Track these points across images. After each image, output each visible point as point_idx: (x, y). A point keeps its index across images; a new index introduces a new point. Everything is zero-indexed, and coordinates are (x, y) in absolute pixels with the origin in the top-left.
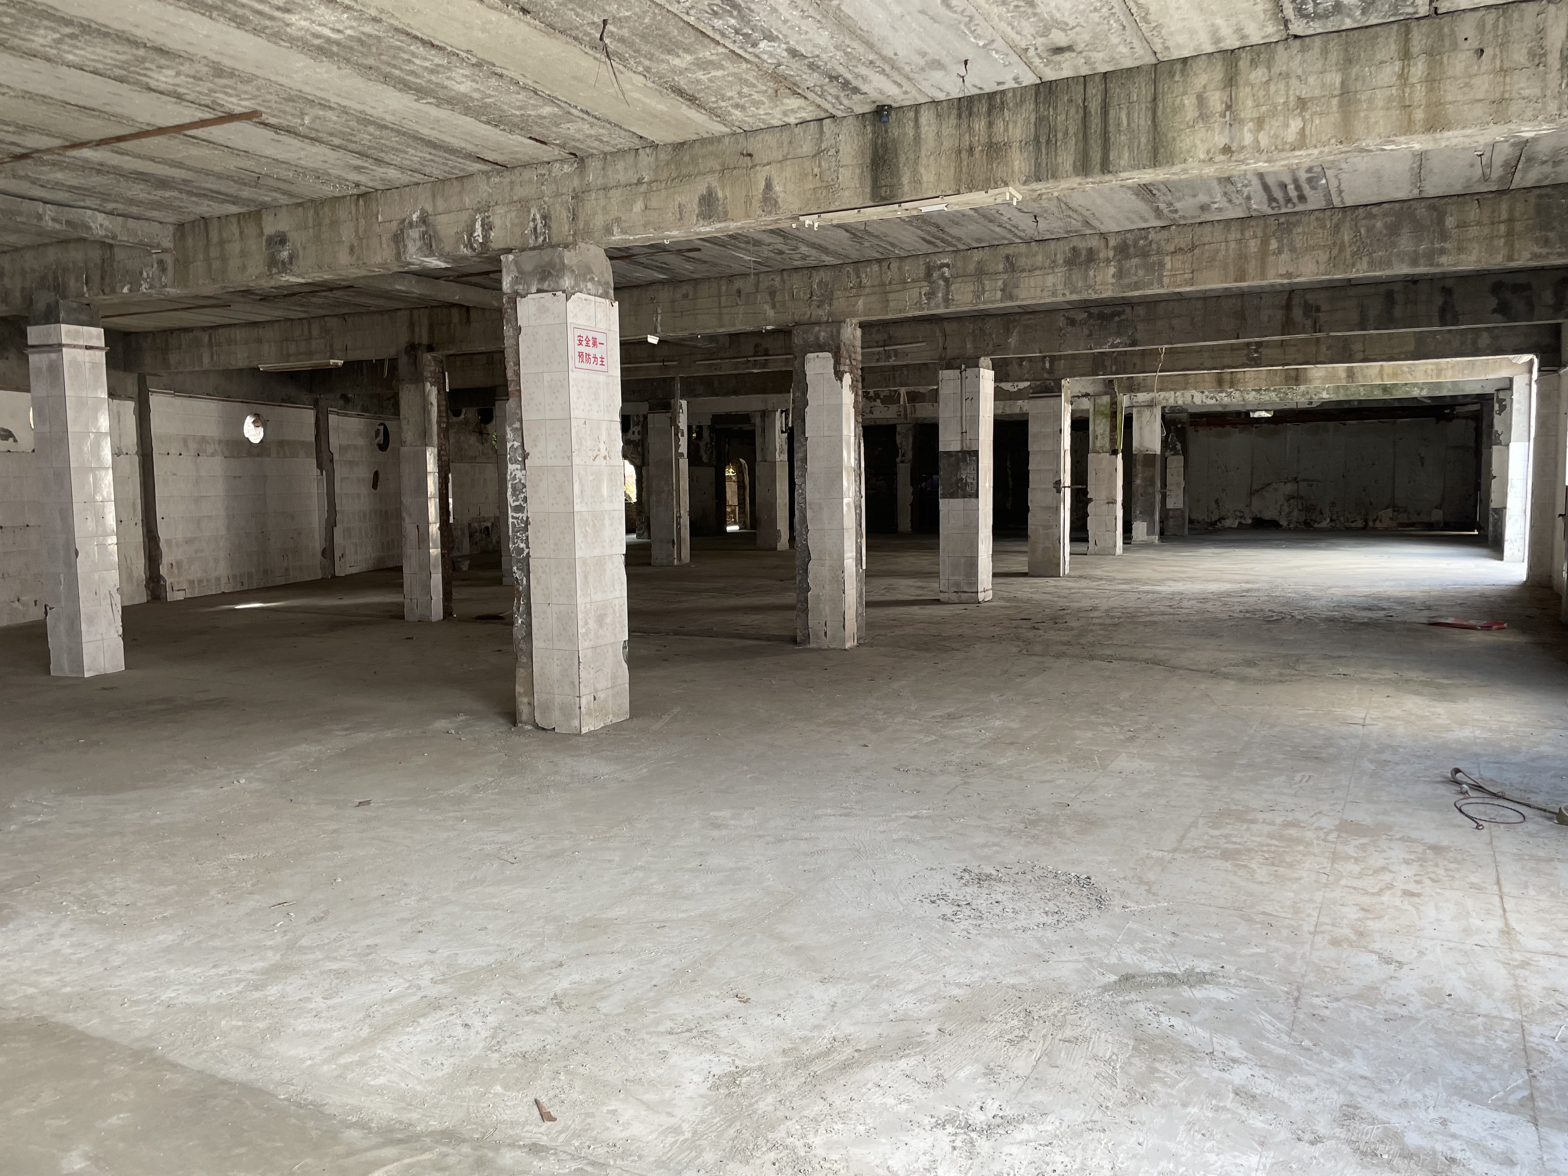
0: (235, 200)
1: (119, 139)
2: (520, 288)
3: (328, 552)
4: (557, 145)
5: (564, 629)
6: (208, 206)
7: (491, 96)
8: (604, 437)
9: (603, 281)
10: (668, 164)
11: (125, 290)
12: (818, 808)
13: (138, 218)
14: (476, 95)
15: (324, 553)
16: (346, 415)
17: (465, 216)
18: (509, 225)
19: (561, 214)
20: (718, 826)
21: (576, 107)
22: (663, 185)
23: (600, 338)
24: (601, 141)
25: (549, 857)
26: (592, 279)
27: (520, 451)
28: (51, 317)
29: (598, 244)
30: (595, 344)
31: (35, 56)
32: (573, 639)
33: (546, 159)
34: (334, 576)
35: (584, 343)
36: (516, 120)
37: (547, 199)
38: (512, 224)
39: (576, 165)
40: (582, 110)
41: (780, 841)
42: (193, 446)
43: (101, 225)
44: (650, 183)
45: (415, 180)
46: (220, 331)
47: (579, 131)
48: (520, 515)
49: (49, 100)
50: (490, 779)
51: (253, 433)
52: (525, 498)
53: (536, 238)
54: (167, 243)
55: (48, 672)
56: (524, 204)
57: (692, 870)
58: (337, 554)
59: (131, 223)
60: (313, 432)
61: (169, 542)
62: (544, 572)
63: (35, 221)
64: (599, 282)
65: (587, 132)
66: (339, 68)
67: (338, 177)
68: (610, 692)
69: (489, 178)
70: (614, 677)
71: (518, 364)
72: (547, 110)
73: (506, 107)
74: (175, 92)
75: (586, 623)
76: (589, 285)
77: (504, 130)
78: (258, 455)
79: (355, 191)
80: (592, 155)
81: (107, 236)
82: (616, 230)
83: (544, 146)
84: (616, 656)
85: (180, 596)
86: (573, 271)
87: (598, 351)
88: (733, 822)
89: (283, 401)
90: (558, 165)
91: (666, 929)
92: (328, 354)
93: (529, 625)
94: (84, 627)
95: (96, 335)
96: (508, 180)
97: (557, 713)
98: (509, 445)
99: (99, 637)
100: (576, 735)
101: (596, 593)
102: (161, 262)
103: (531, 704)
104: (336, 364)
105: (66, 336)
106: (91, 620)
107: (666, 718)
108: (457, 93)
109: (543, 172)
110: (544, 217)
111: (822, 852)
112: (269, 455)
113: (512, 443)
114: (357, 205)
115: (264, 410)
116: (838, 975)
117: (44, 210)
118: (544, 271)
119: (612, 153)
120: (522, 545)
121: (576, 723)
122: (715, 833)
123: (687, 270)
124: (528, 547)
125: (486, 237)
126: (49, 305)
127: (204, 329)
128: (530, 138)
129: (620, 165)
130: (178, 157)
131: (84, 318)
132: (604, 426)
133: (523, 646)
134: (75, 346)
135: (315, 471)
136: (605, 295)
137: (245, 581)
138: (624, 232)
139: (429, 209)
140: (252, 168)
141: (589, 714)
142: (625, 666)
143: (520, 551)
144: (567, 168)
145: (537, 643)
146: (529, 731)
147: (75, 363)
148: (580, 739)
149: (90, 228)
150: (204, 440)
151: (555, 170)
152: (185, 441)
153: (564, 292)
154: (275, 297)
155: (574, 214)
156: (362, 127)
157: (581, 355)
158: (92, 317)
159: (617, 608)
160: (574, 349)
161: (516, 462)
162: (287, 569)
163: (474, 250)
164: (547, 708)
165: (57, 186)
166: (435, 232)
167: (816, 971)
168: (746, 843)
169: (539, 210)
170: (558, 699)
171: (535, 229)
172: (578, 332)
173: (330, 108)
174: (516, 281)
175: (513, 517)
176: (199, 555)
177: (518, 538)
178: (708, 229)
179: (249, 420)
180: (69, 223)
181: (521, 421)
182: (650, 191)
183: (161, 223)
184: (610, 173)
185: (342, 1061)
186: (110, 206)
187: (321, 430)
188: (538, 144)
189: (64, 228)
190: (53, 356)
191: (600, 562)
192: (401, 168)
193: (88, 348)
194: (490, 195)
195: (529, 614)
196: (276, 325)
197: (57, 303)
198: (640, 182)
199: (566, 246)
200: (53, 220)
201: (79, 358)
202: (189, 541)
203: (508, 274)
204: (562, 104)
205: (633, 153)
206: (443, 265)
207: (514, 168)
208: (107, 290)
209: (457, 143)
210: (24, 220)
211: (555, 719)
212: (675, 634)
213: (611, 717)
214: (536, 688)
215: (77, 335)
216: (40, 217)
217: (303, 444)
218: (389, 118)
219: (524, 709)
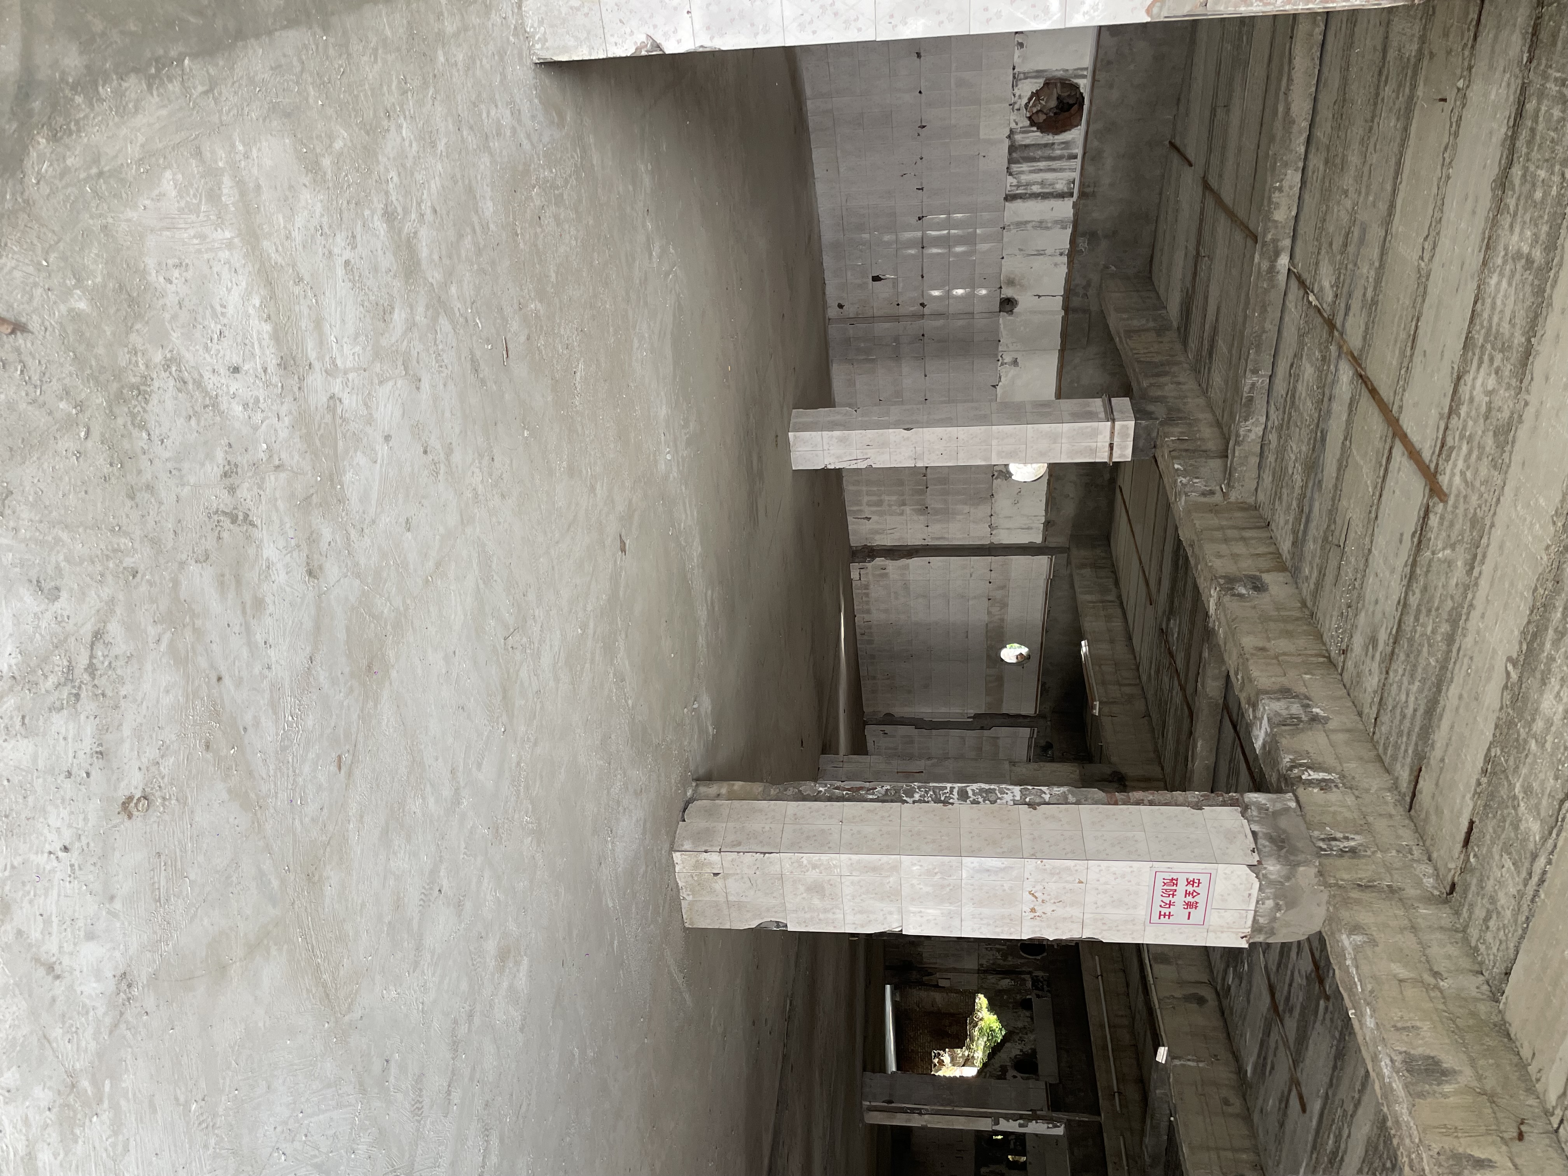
0: (1298, 543)
1: (1373, 392)
2: (1253, 812)
3: (890, 720)
4: (1467, 860)
5: (808, 838)
6: (1287, 522)
7: (1542, 745)
8: (1061, 912)
9: (1276, 925)
10: (1473, 1014)
11: (1176, 466)
12: (502, 1141)
13: (1260, 466)
14: (1539, 726)
15: (889, 715)
16: (1029, 747)
17: (1331, 761)
18: (1332, 809)
19: (1364, 871)
20: (503, 956)
21: (1549, 862)
22: (1441, 1007)
23: (1197, 915)
24: (1486, 920)
25: (505, 691)
26: (1278, 907)
27: (1038, 800)
28: (1139, 413)
29: (1330, 919)
30: (1189, 905)
31: (1488, 247)
32: (795, 847)
33: (1435, 855)
34: (865, 723)
35: (1190, 888)
36: (1503, 792)
37: (1379, 855)
38: (1334, 813)
39: (1436, 893)
40: (1544, 872)
41: (455, 1046)
42: (998, 594)
43: (1250, 431)
44: (1437, 987)
45: (1366, 710)
46: (1119, 611)
47: (1500, 883)
48: (956, 796)
49: (1419, 299)
50: (630, 702)
51: (1011, 653)
52: (979, 803)
53: (1323, 840)
54: (1233, 496)
55: (796, 407)
56: (1365, 828)
57: (434, 872)
58: (888, 728)
59: (1255, 460)
60: (1013, 712)
61: (906, 567)
62: (883, 817)
63: (1250, 366)
64: (1274, 919)
65: (1501, 895)
66: (1547, 548)
67: (1354, 626)
68: (722, 899)
69: (1389, 790)
70: (740, 906)
71: (1151, 803)
72: (1533, 827)
73: (1524, 771)
74: (1460, 404)
75: (815, 867)
76: (1270, 903)
77: (1479, 784)
78: (988, 656)
79: (1334, 652)
80: (1457, 913)
81: (1238, 435)
82: (1358, 939)
83: (1459, 846)
84: (768, 910)
85: (854, 575)
86: (1288, 878)
87: (1178, 910)
88: (505, 984)
89: (1043, 684)
90: (1430, 870)
91: (333, 768)
92: (1105, 700)
93: (816, 799)
94: (837, 433)
95: (1124, 453)
96: (1393, 812)
97: (702, 824)
98: (1044, 789)
99: (826, 447)
100: (672, 843)
101: (852, 883)
102: (1212, 493)
103: (718, 796)
104: (1093, 707)
105: (1123, 426)
106: (842, 440)
107: (680, 980)
108: (1538, 702)
109: (1415, 852)
110: (1353, 851)
111: (417, 1110)
112: (988, 667)
113: (1047, 793)
114: (1317, 655)
115: (1034, 665)
116: (129, 1016)
117: (1262, 376)
118: (1283, 841)
119: (1466, 940)
120: (917, 797)
121: (687, 846)
122: (491, 946)
123: (1265, 1101)
124: (914, 802)
125: (1310, 783)
126: (1152, 413)
127: (1119, 597)
128: (1472, 823)
129: (1453, 950)
130: (1356, 455)
131: (1141, 444)
132: (1075, 912)
133: (791, 791)
134: (1112, 433)
135: (972, 712)
136: (1256, 928)
137: (865, 637)
138: (1357, 949)
139: (1331, 725)
140: (1352, 535)
141: (698, 865)
142: (753, 924)
143: (909, 794)
144: (1429, 882)
145: (793, 806)
146: (685, 793)
147: (1095, 433)
148: (667, 846)
149: (1246, 420)
150: (1004, 605)
151: (1423, 867)
152: (1003, 587)
153: (1259, 862)
154: (1167, 641)
155: (1367, 887)
156: (1445, 616)
157: (1174, 882)
158: (1142, 451)
159: (830, 916)
160: (1183, 870)
161: (1024, 796)
162: (874, 678)
163: (1291, 768)
164: (710, 813)
165: (1294, 376)
166: (1303, 730)
167: (155, 977)
168: (464, 986)
169: (1361, 845)
170: (721, 826)
171: (1335, 839)
172: (1204, 879)
173: (1470, 572)
174: (1261, 808)
175: (952, 789)
176: (893, 595)
177: (927, 792)
178: (1386, 1072)
179: (1024, 650)
180: (1251, 400)
181: (1078, 803)
182: (1427, 987)
183: (1256, 490)
184: (1438, 935)
185: (227, 181)
186: (1273, 437)
187: (1015, 720)
188: (1462, 836)
189: (1245, 395)
190: (1102, 415)
191: (894, 895)
192: (1383, 686)
193: (1111, 446)
194: (1367, 791)
195: (830, 799)
196: (1131, 657)
197: (1157, 419)
198: (1436, 974)
199: (1320, 873)
200: (1253, 385)
201: (1100, 438)
202: (906, 586)
203: (1269, 800)
204: (1550, 842)
205: (1476, 967)
206: (1258, 745)
207: (1411, 818)
208: (1173, 454)
209: (1440, 736)
210: (1251, 356)
211: (695, 821)
212: (784, 1056)
213: (690, 898)
214: (736, 803)
215: (1124, 436)
216: (1255, 372)
217: (1000, 701)
218: (1468, 642)
219: (713, 789)
